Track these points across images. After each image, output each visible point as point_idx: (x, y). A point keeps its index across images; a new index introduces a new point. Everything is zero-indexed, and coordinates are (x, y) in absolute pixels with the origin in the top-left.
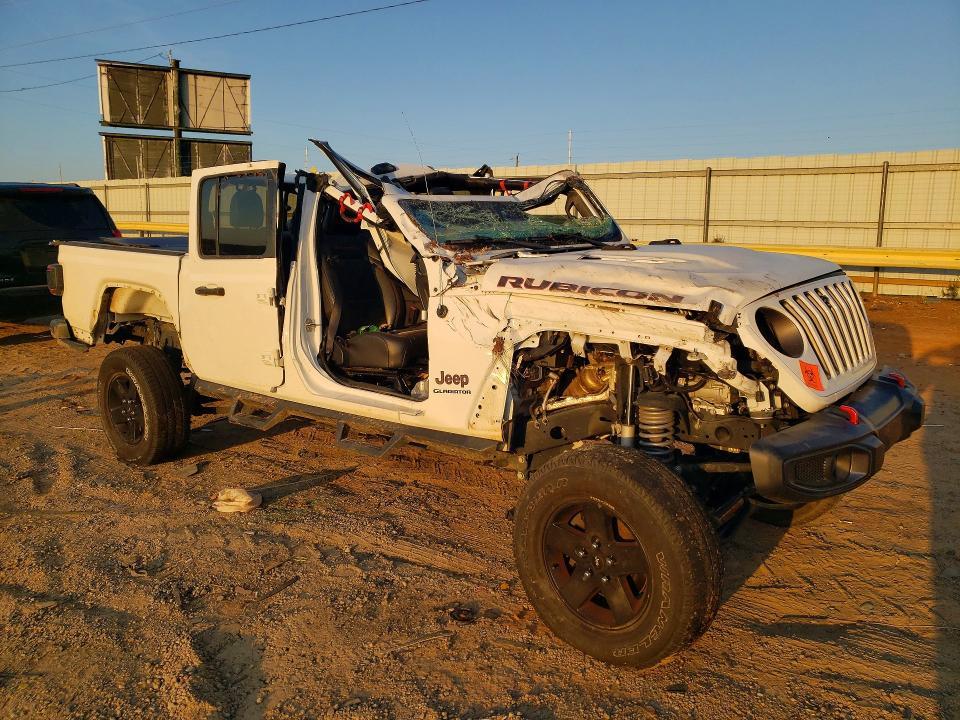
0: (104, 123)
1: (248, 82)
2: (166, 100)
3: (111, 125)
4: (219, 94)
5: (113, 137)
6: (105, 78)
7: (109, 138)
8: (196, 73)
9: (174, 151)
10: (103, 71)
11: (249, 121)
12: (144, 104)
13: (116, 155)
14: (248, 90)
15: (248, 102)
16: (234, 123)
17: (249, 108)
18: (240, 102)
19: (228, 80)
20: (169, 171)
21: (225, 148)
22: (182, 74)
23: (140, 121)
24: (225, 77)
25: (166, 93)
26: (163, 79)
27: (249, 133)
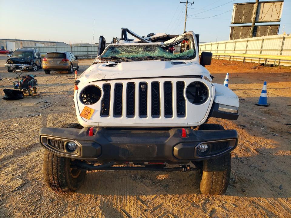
0: (232, 23)
1: (283, 3)
2: (252, 13)
3: (234, 24)
4: (271, 8)
5: (233, 27)
6: (235, 9)
7: (232, 28)
8: (264, 2)
9: (251, 30)
10: (235, 7)
11: (280, 17)
12: (245, 16)
13: (234, 33)
14: (283, 5)
15: (282, 10)
16: (275, 18)
17: (281, 13)
18: (278, 10)
19: (275, 3)
20: (248, 37)
21: (270, 27)
22: (259, 3)
23: (243, 21)
24: (274, 2)
25: (253, 11)
26: (253, 6)
27: (280, 21)
